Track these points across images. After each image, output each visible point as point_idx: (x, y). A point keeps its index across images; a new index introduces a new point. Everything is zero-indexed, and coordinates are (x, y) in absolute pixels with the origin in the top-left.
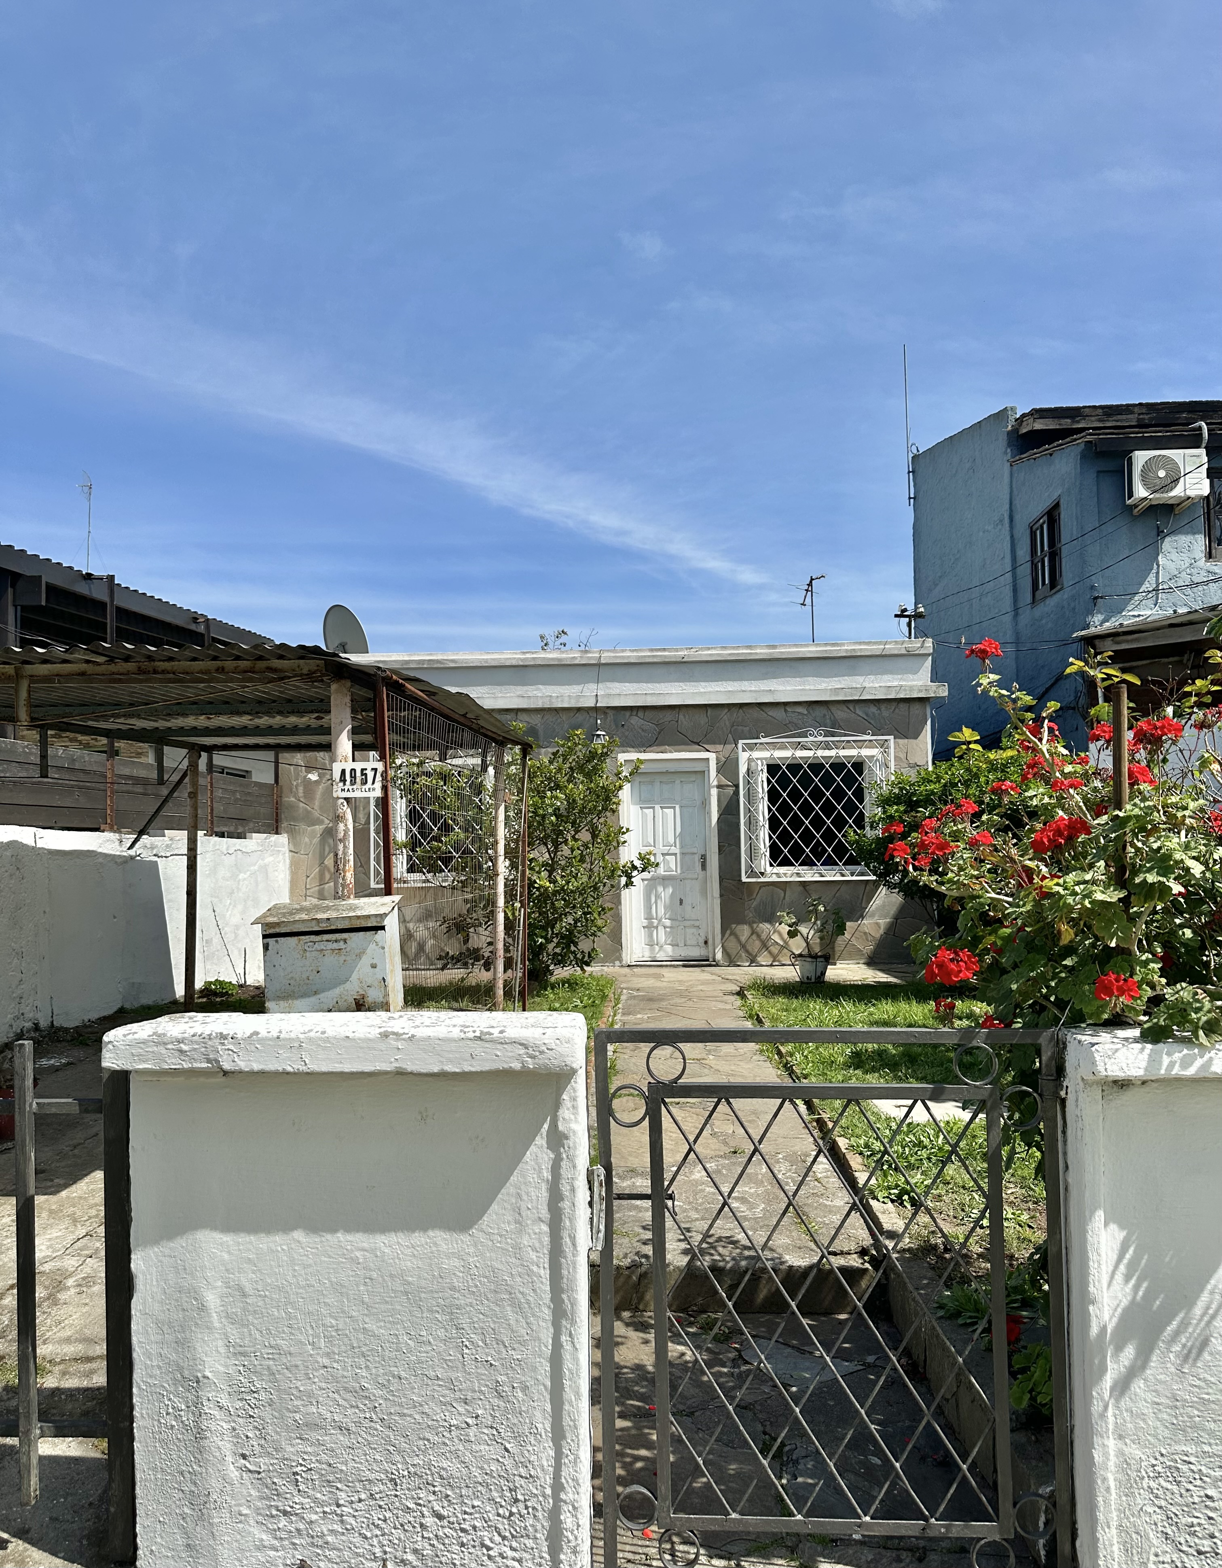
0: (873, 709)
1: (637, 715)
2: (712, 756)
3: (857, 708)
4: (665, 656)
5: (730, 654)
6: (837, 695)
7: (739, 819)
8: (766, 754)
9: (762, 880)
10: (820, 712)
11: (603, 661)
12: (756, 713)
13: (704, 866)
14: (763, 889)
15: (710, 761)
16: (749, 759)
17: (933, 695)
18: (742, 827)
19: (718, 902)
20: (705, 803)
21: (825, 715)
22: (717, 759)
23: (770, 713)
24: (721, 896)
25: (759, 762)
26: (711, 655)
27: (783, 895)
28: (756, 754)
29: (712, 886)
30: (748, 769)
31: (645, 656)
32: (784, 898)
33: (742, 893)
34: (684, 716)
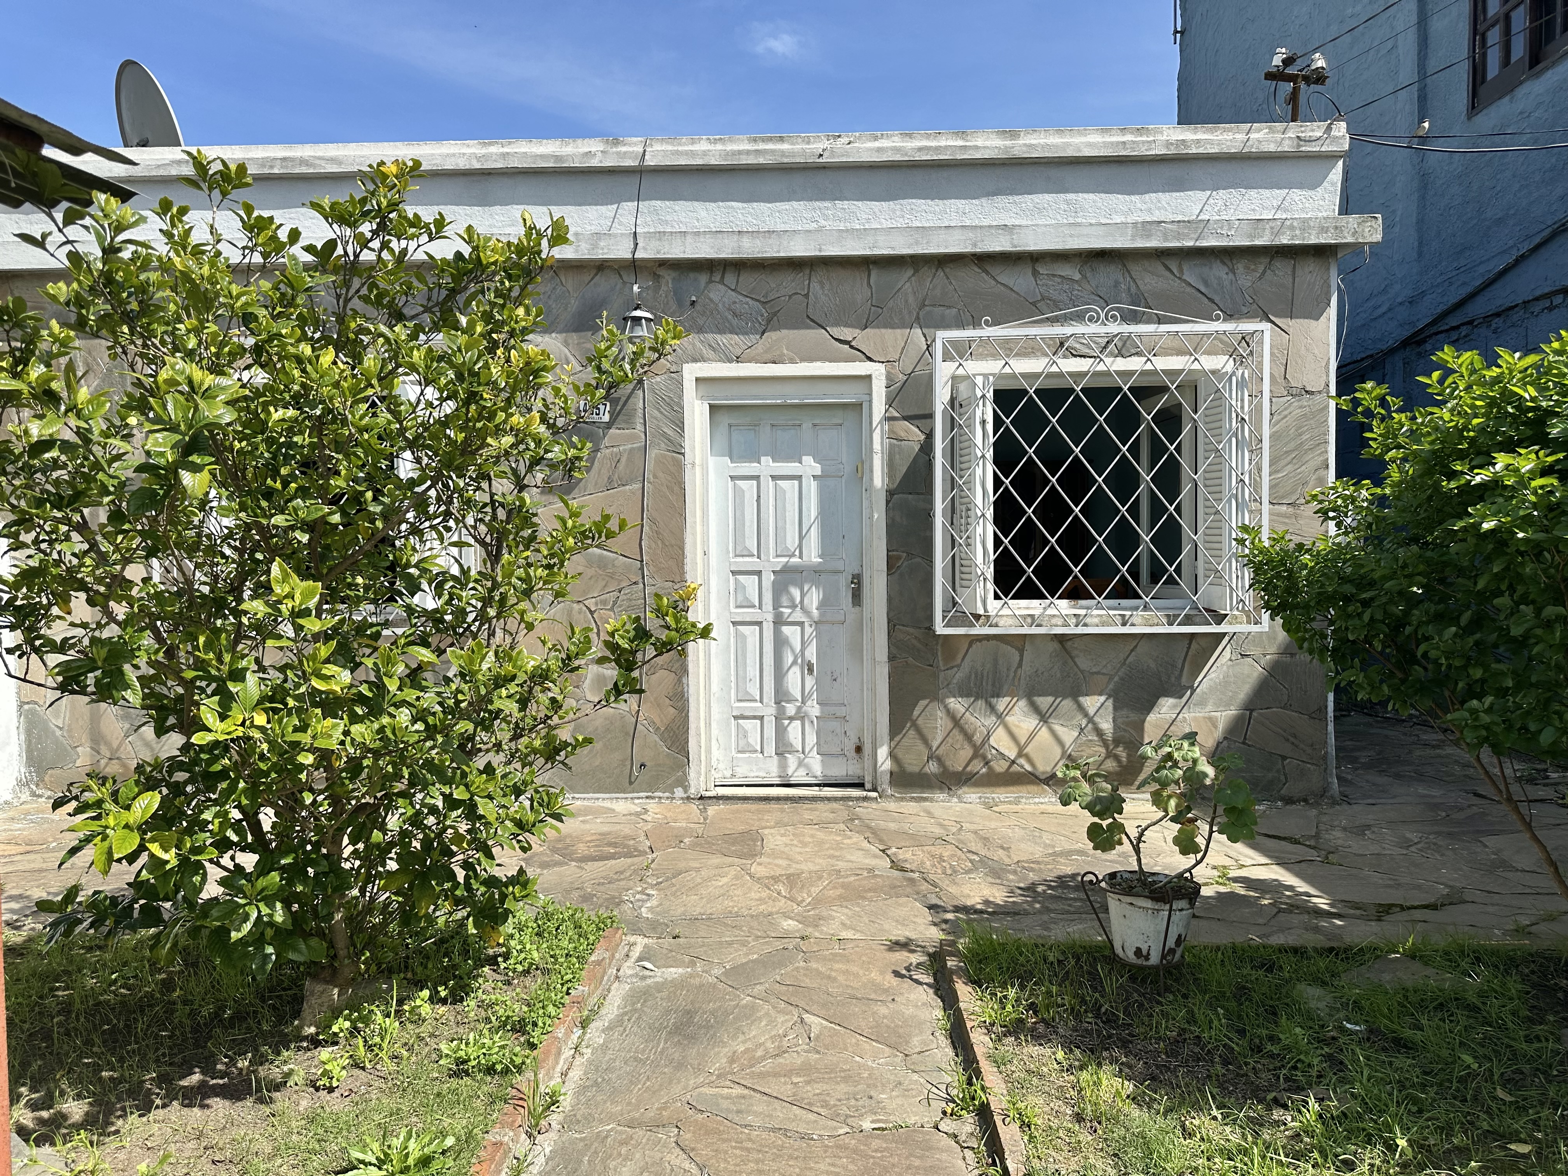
0: (1218, 271)
1: (722, 282)
2: (877, 371)
3: (1185, 267)
4: (783, 153)
5: (920, 149)
6: (1149, 236)
7: (931, 502)
8: (994, 366)
9: (978, 630)
10: (1108, 275)
11: (651, 161)
12: (971, 278)
13: (857, 597)
14: (976, 646)
15: (874, 381)
16: (954, 378)
17: (1350, 239)
18: (939, 521)
19: (883, 671)
20: (861, 470)
21: (1117, 284)
22: (889, 377)
23: (1003, 279)
24: (891, 658)
25: (979, 380)
26: (879, 150)
27: (1017, 658)
28: (973, 367)
29: (872, 639)
30: (952, 400)
31: (740, 152)
32: (1020, 665)
33: (935, 655)
34: (822, 284)
